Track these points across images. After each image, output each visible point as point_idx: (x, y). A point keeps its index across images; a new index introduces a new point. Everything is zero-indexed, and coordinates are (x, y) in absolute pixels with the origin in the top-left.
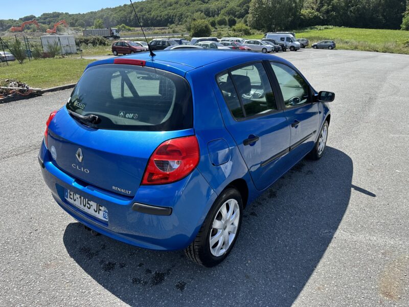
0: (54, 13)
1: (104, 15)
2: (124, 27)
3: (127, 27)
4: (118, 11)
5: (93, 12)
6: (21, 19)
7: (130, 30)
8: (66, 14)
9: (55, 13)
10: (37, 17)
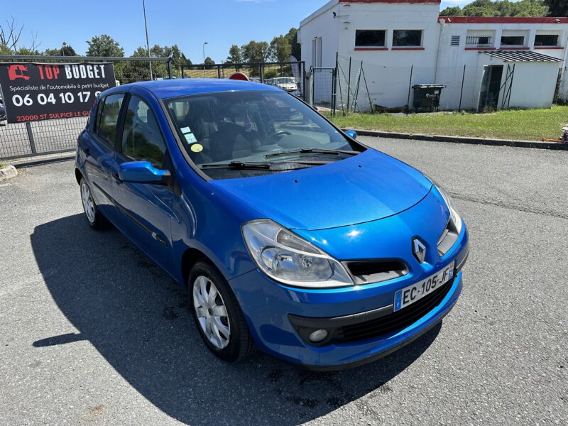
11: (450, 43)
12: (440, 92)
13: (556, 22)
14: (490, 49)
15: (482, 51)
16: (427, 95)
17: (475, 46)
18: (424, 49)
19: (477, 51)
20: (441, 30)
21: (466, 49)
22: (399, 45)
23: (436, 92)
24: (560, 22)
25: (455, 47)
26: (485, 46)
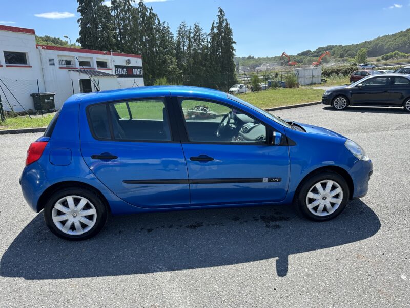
0: (328, 46)
1: (378, 43)
2: (398, 54)
3: (401, 54)
4: (398, 37)
5: (367, 41)
6: (298, 54)
7: (403, 57)
8: (340, 46)
9: (330, 46)
10: (312, 51)
11: (48, 64)
12: (53, 97)
13: (104, 54)
14: (75, 68)
15: (71, 70)
16: (46, 100)
17: (64, 66)
18: (31, 67)
19: (67, 70)
20: (40, 54)
21: (60, 68)
22: (10, 63)
23: (51, 98)
24: (106, 54)
25: (52, 67)
26: (70, 66)
